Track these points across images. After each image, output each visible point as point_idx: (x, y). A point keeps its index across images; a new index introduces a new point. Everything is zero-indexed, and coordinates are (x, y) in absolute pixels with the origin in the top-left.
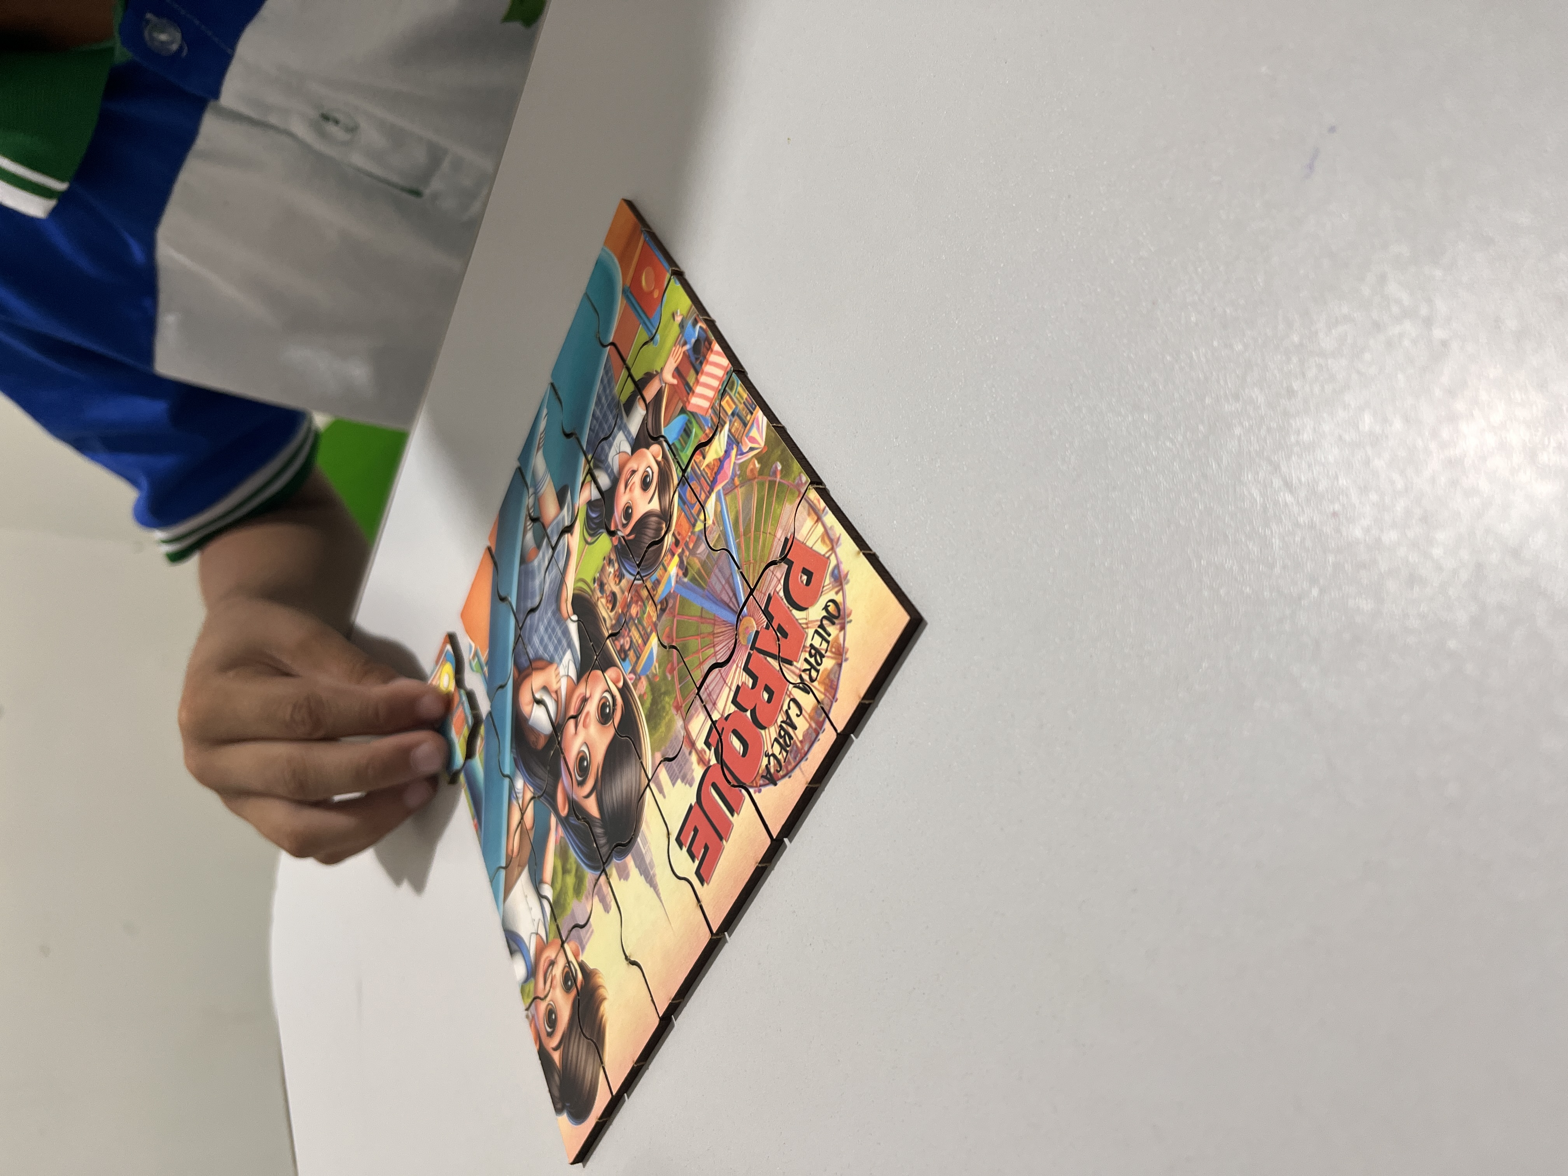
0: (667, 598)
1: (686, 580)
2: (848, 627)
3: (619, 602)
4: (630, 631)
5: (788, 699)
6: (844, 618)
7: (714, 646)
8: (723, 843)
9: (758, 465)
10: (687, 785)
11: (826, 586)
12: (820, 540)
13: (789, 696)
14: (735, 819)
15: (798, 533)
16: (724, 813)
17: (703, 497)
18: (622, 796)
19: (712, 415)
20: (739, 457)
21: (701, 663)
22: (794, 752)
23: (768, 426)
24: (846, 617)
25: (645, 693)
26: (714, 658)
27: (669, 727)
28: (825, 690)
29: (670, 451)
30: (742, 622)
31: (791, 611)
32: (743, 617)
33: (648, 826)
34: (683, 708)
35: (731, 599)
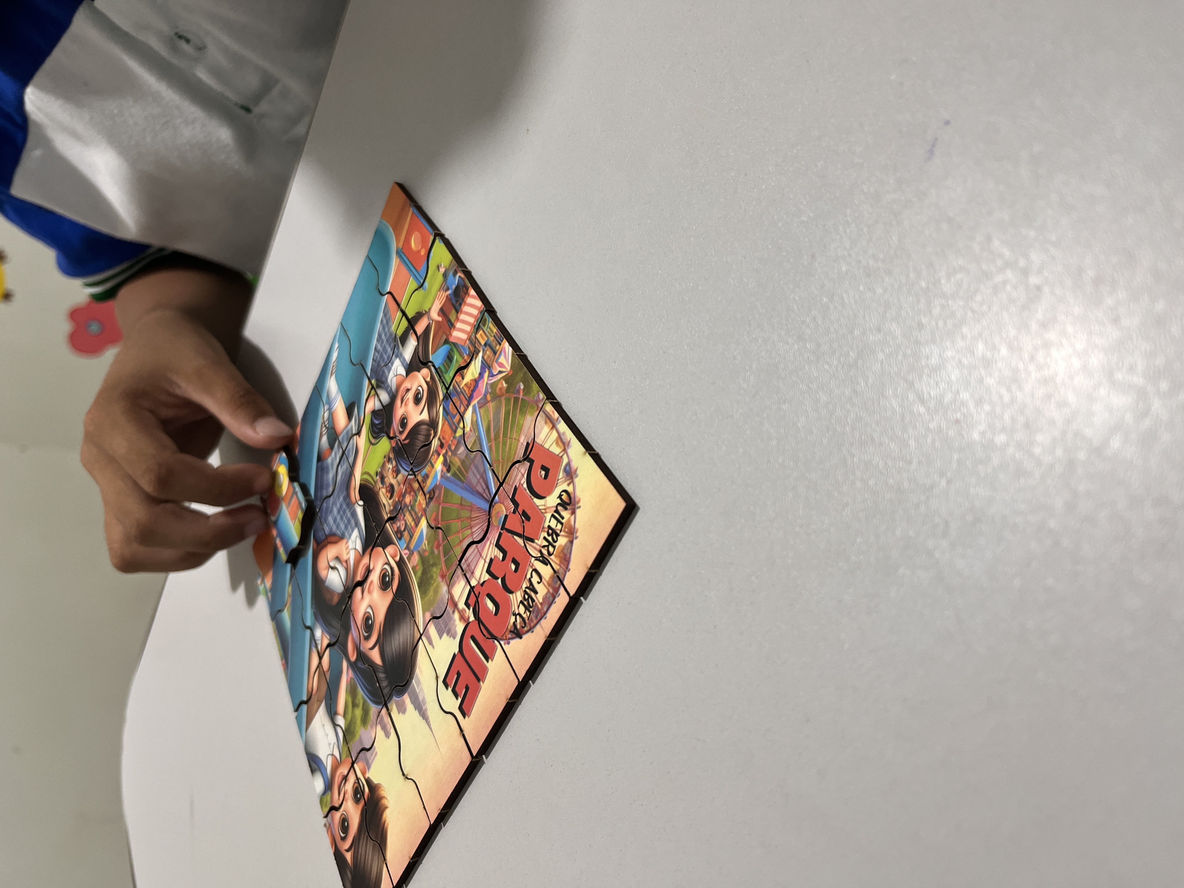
0: (434, 489)
1: (449, 475)
2: (578, 511)
3: (396, 493)
4: (404, 516)
5: (531, 570)
6: (574, 505)
7: (471, 528)
8: (480, 684)
9: (505, 385)
10: (451, 638)
11: (560, 479)
12: (555, 443)
13: (532, 567)
14: (490, 665)
15: (538, 437)
16: (481, 659)
17: (462, 409)
18: (400, 647)
19: (469, 345)
20: (490, 378)
21: (461, 541)
22: (535, 612)
23: (513, 355)
24: (576, 504)
25: (417, 565)
26: (471, 537)
27: (436, 592)
28: (560, 562)
29: (437, 373)
30: (494, 508)
31: (532, 499)
32: (495, 504)
33: (421, 671)
34: (447, 576)
35: (484, 491)
